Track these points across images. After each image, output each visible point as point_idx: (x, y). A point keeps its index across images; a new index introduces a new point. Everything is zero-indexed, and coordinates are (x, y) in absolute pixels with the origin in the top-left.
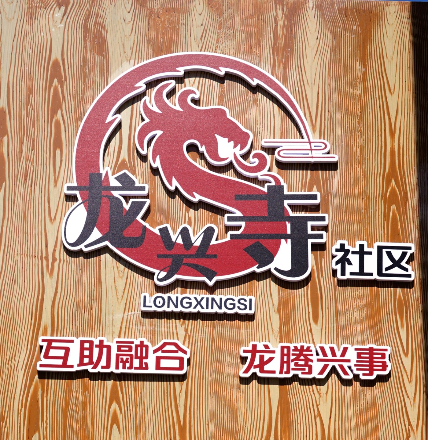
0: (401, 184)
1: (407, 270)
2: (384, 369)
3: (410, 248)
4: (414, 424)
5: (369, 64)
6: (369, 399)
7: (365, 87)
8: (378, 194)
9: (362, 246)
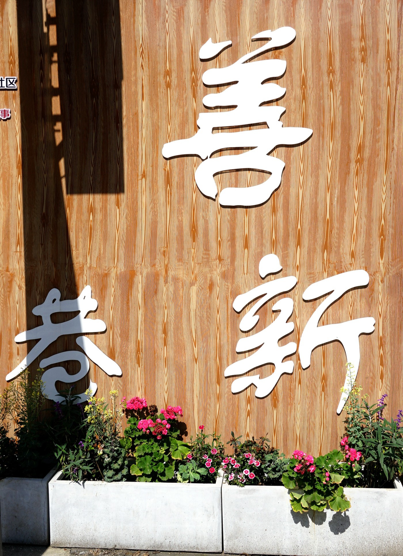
0: (14, 57)
1: (14, 85)
2: (8, 116)
3: (15, 78)
4: (17, 132)
5: (4, 17)
6: (5, 124)
7: (3, 25)
8: (7, 61)
9: (1, 78)
